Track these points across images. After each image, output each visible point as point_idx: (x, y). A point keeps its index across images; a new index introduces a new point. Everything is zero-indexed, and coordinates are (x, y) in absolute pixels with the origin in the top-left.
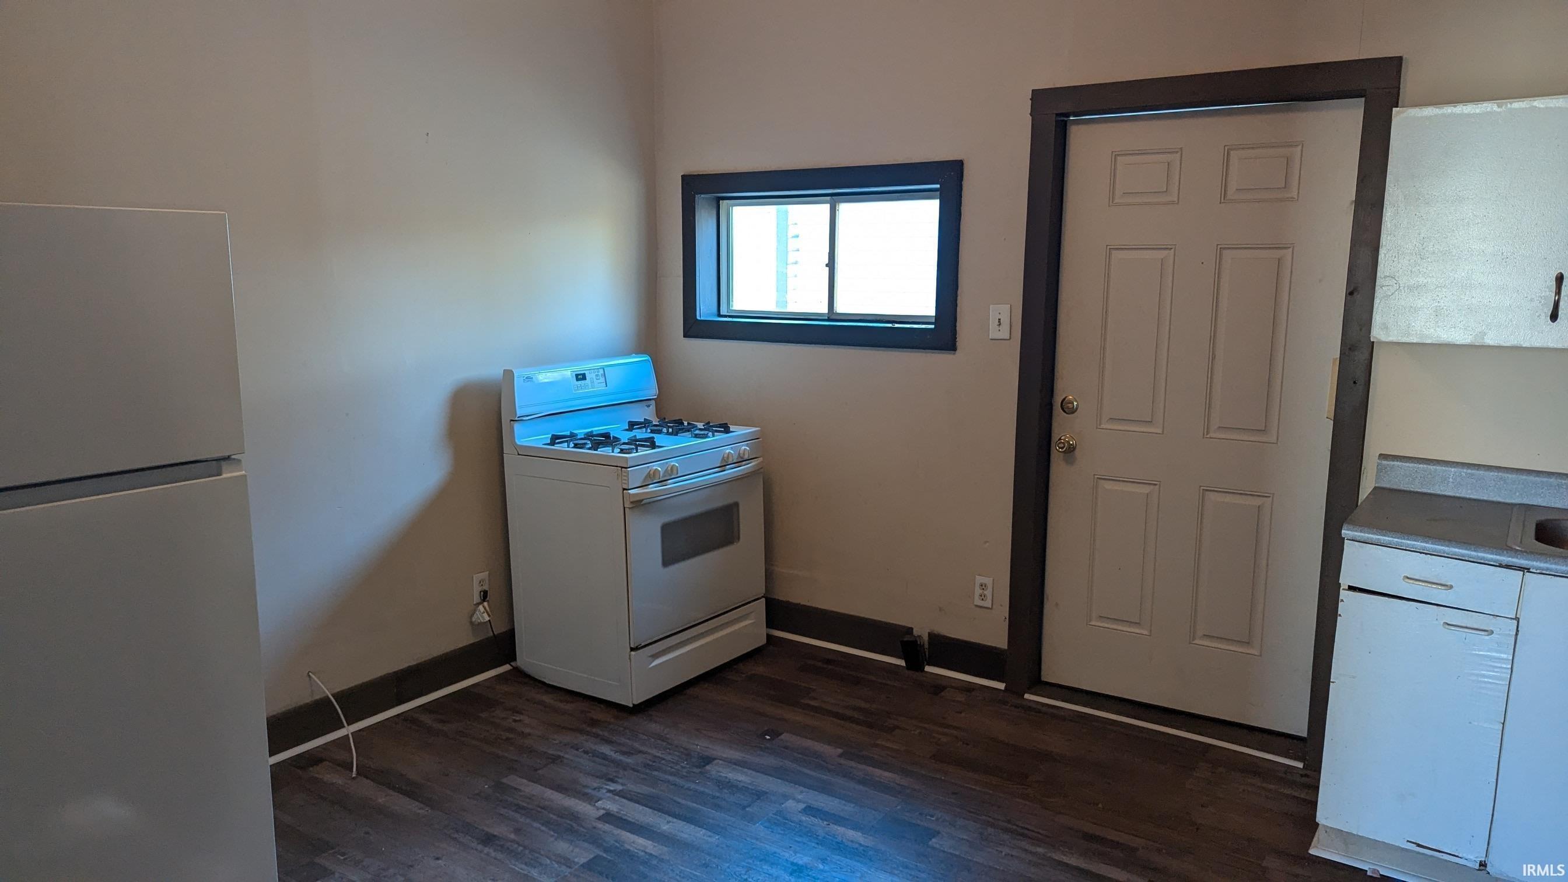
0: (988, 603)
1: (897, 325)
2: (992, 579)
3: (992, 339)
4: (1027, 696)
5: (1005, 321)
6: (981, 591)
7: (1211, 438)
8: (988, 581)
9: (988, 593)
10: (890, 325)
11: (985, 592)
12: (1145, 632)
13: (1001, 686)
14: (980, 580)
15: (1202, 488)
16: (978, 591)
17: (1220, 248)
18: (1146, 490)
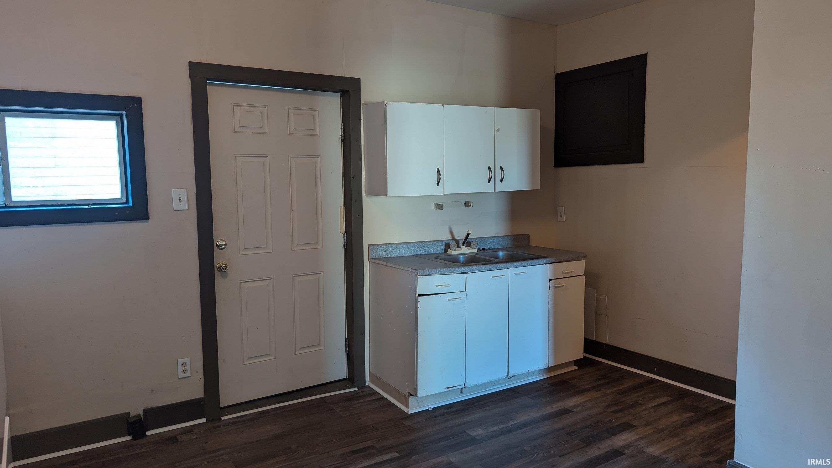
0: (188, 374)
1: (93, 206)
2: (189, 358)
3: (175, 211)
4: (223, 418)
5: (185, 198)
6: (183, 368)
7: (295, 250)
8: (187, 360)
9: (188, 367)
10: (87, 207)
11: (186, 368)
12: (273, 357)
13: (204, 420)
14: (180, 361)
15: (293, 276)
16: (180, 368)
17: (290, 157)
18: (266, 283)
